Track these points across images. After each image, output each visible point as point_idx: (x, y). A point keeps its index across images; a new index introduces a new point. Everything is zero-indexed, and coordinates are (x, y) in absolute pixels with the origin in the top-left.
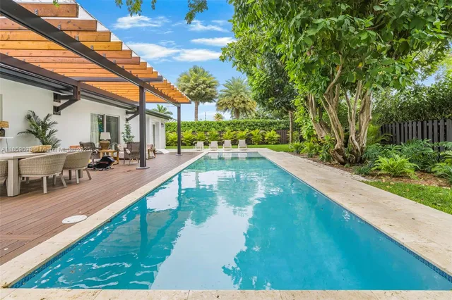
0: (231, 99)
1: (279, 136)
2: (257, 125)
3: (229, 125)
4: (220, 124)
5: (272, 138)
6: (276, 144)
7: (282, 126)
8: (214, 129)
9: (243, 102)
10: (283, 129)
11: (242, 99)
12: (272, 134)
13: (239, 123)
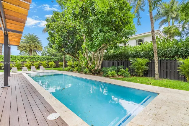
0: (28, 44)
1: (55, 64)
2: (44, 59)
3: (28, 58)
4: (22, 58)
5: (52, 65)
6: (54, 67)
7: (56, 60)
8: (18, 60)
9: (36, 47)
10: (57, 61)
11: (36, 45)
12: (52, 63)
13: (34, 58)
